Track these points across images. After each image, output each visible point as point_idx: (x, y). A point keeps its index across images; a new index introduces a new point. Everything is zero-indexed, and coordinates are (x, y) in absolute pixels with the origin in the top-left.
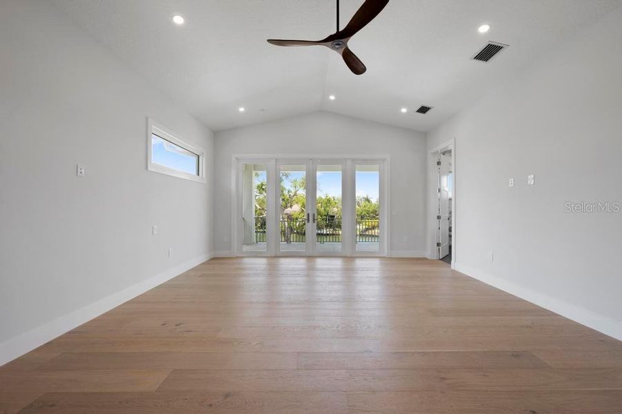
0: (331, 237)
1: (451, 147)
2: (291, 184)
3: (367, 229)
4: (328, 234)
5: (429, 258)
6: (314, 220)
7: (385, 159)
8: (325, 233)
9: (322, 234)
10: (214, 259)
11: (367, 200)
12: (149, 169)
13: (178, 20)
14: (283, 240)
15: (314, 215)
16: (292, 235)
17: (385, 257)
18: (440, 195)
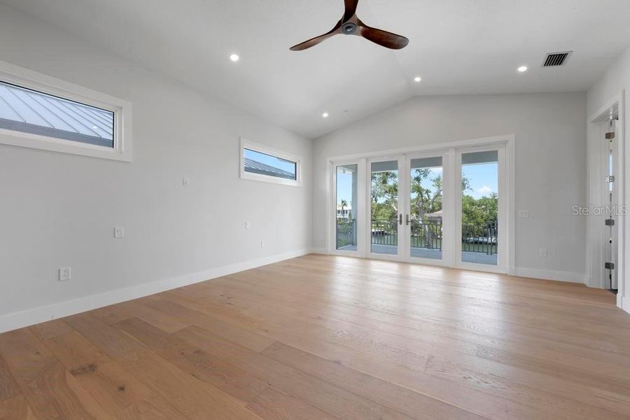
0: (490, 246)
6: (407, 222)
7: (507, 141)
8: (490, 241)
9: (486, 243)
10: (311, 255)
12: (241, 177)
13: (234, 58)
14: (423, 245)
15: (407, 216)
16: (434, 241)
17: (506, 275)
18: (614, 186)
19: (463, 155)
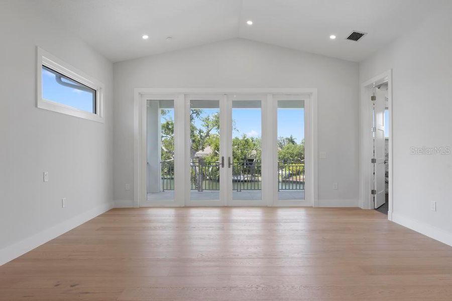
1: (387, 79)
2: (203, 123)
3: (291, 175)
4: (246, 181)
5: (362, 208)
6: (230, 164)
7: (311, 93)
8: (242, 179)
9: (239, 181)
10: (114, 211)
11: (291, 141)
12: (39, 106)
15: (229, 158)
17: (312, 207)
18: (375, 135)
19: (278, 101)
